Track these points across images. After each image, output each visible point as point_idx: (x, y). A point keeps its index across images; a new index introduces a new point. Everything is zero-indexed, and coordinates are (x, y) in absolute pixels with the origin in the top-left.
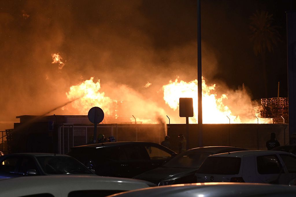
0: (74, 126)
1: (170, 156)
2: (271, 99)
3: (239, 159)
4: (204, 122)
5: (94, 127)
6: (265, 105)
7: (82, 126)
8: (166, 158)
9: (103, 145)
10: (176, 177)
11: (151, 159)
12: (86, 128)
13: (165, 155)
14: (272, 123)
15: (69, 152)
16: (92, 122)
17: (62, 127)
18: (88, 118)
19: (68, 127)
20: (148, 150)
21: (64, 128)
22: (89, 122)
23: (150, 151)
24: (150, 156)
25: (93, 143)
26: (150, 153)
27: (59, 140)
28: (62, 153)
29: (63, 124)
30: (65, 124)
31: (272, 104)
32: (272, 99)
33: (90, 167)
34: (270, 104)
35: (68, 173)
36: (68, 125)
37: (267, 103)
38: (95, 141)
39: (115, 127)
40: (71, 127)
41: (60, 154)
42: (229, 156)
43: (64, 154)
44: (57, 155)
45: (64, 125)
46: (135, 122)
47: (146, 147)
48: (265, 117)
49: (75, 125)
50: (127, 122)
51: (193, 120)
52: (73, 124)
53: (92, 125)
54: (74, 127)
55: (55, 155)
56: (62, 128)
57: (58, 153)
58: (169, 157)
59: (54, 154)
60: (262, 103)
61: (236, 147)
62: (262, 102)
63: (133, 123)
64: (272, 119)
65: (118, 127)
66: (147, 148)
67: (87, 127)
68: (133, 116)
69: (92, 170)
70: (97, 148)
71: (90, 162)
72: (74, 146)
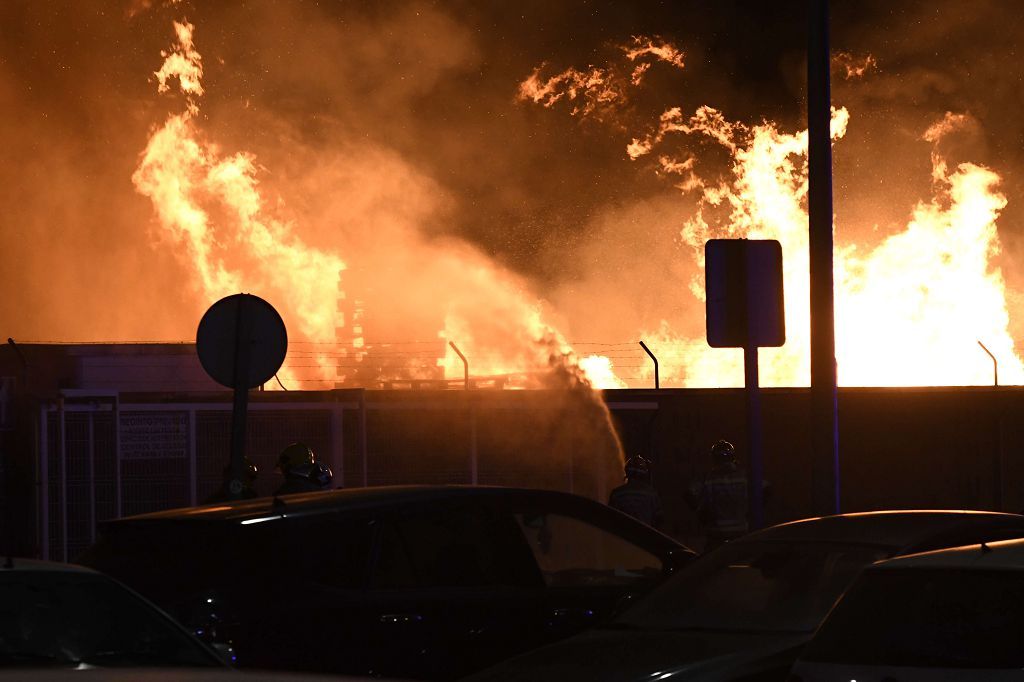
0: (122, 401)
1: (656, 564)
5: (229, 406)
7: (166, 401)
8: (633, 575)
9: (279, 507)
11: (549, 581)
12: (187, 413)
13: (627, 560)
15: (91, 547)
16: (221, 382)
17: (54, 408)
18: (196, 359)
19: (90, 408)
20: (531, 535)
21: (67, 413)
22: (206, 384)
23: (546, 538)
24: (543, 568)
27: (40, 484)
29: (62, 396)
30: (69, 393)
33: (207, 631)
35: (83, 667)
36: (86, 400)
39: (354, 405)
40: (108, 407)
43: (69, 562)
44: (21, 565)
45: (71, 401)
46: (466, 379)
47: (519, 518)
49: (127, 397)
52: (115, 393)
53: (221, 399)
54: (121, 407)
55: (9, 565)
56: (53, 417)
58: (647, 571)
65: (370, 406)
66: (526, 522)
67: (193, 408)
68: (452, 344)
69: (217, 646)
70: (244, 523)
71: (209, 601)
72: (124, 515)
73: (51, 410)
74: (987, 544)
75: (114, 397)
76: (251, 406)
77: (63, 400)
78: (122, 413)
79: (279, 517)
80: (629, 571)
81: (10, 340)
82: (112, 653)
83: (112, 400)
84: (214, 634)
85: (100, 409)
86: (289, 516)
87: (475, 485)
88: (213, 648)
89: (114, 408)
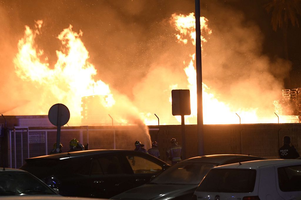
0: (29, 129)
1: (161, 168)
2: (295, 90)
3: (254, 172)
4: (206, 122)
5: (56, 130)
6: (289, 97)
7: (40, 129)
8: (155, 171)
9: (69, 155)
10: (169, 197)
11: (135, 172)
12: (45, 132)
14: (298, 122)
15: (23, 165)
17: (13, 131)
18: (48, 119)
19: (21, 131)
20: (130, 161)
21: (16, 132)
22: (50, 125)
23: (134, 162)
24: (133, 169)
25: (55, 152)
26: (134, 164)
27: (10, 149)
28: (13, 167)
29: (15, 128)
30: (16, 127)
31: (297, 97)
32: (297, 90)
33: (52, 185)
34: (295, 96)
35: (22, 194)
36: (21, 129)
37: (290, 95)
38: (58, 150)
39: (86, 130)
40: (26, 131)
41: (10, 168)
42: (240, 167)
43: (17, 168)
44: (7, 170)
45: (17, 129)
46: (113, 123)
47: (127, 157)
48: (288, 114)
49: (31, 128)
50: (102, 124)
51: (191, 120)
52: (27, 127)
53: (54, 128)
54: (29, 131)
55: (4, 170)
56: (13, 133)
57: (7, 167)
58: (158, 170)
59: (3, 168)
60: (283, 95)
61: (249, 155)
62: (284, 93)
63: (109, 125)
64: (297, 117)
65: (89, 130)
66: (129, 159)
67: (46, 131)
68: (109, 115)
69: (54, 189)
70: (61, 159)
71: (52, 178)
72: (30, 158)
73: (12, 131)
74: (241, 163)
75: (27, 128)
76: (61, 130)
77: (15, 129)
78: (29, 132)
79: (69, 158)
80: (154, 170)
81: (2, 115)
82: (29, 191)
83: (27, 129)
84: (54, 186)
85: (24, 131)
86: (72, 157)
87: (115, 149)
88: (53, 189)
89: (27, 131)
